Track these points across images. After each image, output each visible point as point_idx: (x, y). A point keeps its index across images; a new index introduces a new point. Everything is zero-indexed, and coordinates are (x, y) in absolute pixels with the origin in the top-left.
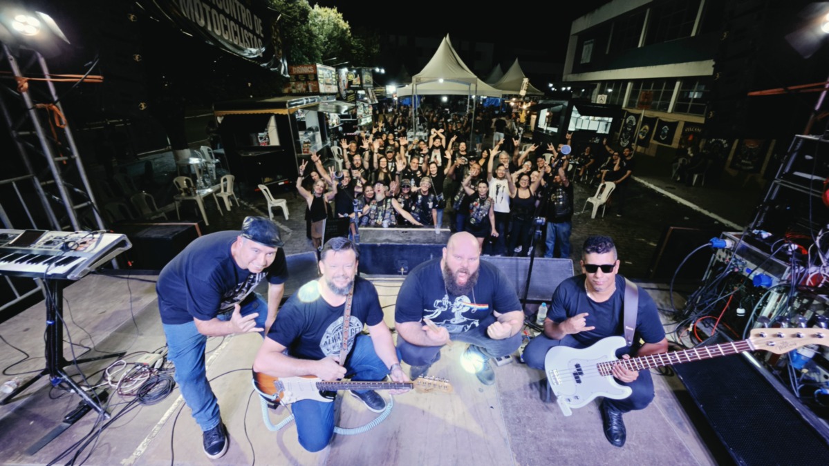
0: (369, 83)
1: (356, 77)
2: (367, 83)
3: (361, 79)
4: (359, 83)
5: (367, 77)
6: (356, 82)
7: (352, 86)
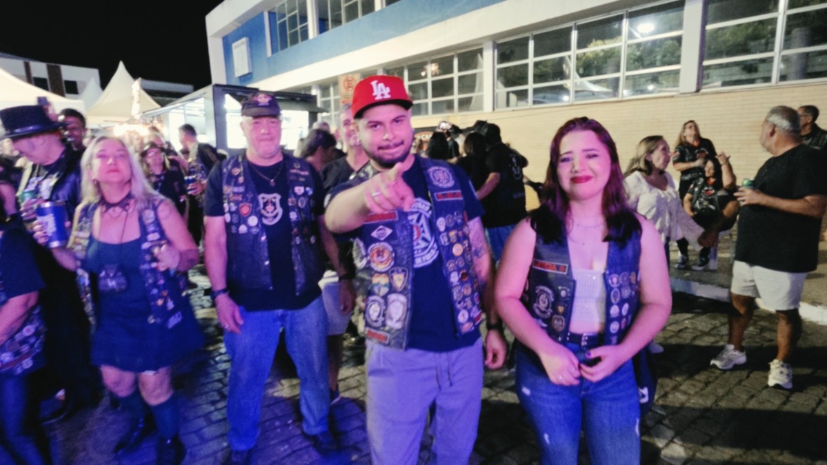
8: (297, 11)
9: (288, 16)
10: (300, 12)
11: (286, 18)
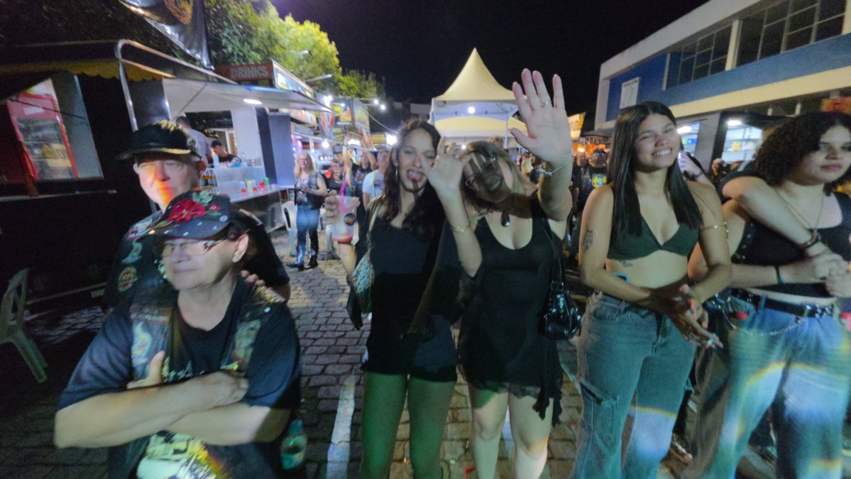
0: (364, 123)
1: (345, 109)
2: (360, 121)
3: (352, 113)
4: (350, 119)
5: (361, 115)
6: (345, 119)
7: (339, 123)
8: (713, 48)
9: (697, 53)
10: (715, 49)
11: (695, 55)
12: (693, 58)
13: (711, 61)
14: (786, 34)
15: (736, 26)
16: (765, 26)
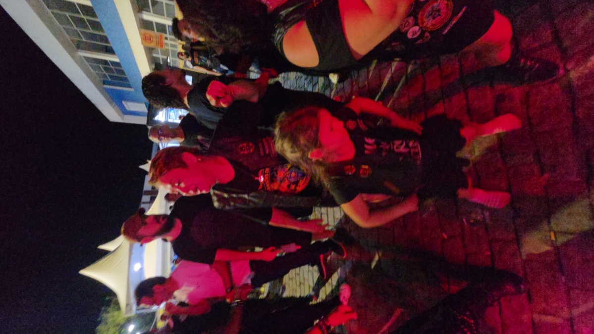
8: (101, 66)
11: (107, 74)
12: (109, 75)
13: (111, 67)
14: (91, 31)
15: (83, 54)
16: (84, 40)
